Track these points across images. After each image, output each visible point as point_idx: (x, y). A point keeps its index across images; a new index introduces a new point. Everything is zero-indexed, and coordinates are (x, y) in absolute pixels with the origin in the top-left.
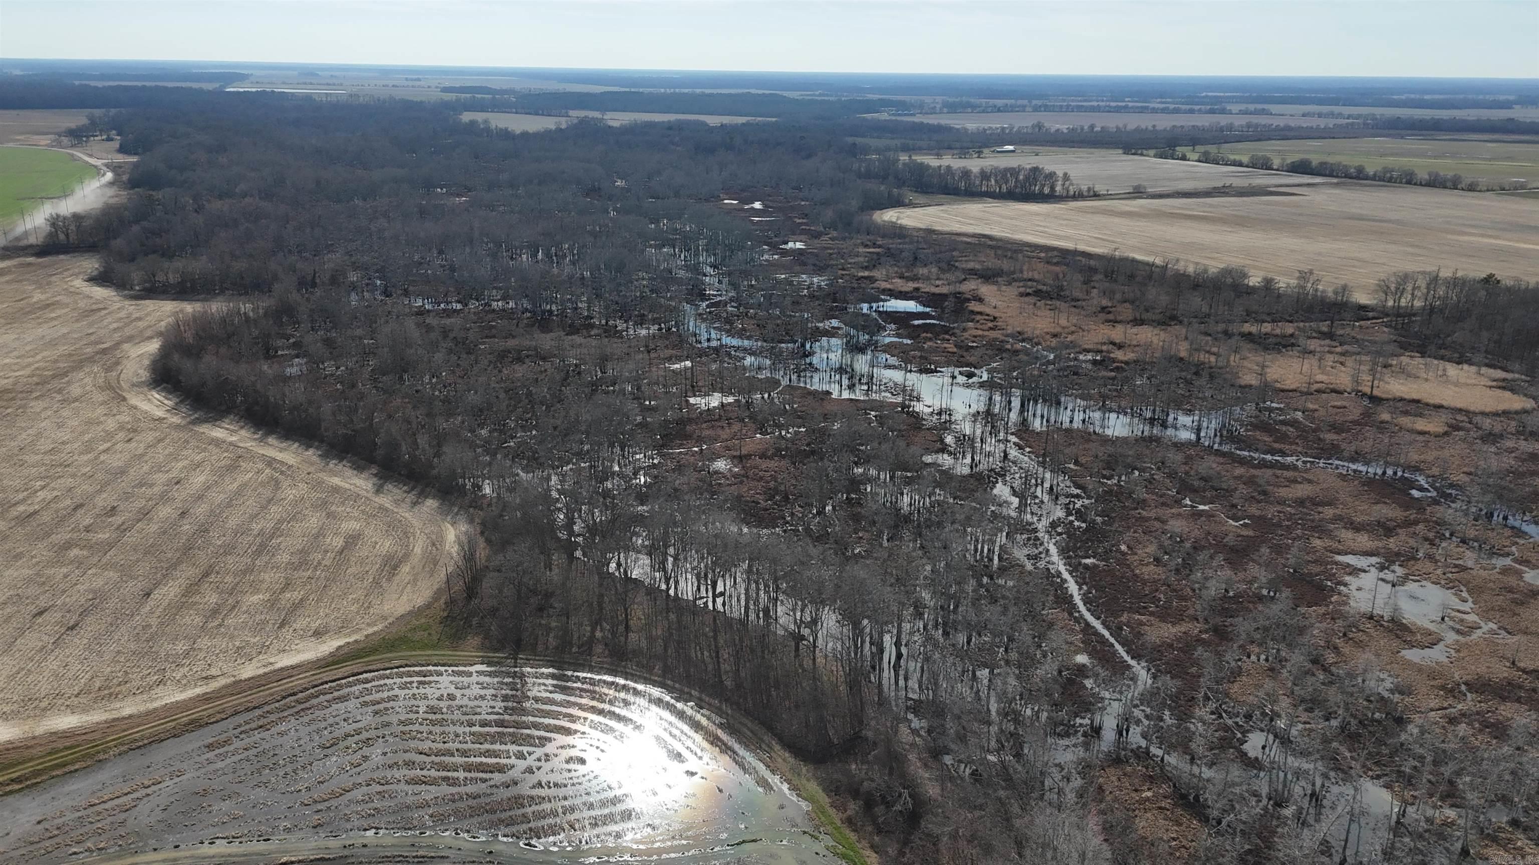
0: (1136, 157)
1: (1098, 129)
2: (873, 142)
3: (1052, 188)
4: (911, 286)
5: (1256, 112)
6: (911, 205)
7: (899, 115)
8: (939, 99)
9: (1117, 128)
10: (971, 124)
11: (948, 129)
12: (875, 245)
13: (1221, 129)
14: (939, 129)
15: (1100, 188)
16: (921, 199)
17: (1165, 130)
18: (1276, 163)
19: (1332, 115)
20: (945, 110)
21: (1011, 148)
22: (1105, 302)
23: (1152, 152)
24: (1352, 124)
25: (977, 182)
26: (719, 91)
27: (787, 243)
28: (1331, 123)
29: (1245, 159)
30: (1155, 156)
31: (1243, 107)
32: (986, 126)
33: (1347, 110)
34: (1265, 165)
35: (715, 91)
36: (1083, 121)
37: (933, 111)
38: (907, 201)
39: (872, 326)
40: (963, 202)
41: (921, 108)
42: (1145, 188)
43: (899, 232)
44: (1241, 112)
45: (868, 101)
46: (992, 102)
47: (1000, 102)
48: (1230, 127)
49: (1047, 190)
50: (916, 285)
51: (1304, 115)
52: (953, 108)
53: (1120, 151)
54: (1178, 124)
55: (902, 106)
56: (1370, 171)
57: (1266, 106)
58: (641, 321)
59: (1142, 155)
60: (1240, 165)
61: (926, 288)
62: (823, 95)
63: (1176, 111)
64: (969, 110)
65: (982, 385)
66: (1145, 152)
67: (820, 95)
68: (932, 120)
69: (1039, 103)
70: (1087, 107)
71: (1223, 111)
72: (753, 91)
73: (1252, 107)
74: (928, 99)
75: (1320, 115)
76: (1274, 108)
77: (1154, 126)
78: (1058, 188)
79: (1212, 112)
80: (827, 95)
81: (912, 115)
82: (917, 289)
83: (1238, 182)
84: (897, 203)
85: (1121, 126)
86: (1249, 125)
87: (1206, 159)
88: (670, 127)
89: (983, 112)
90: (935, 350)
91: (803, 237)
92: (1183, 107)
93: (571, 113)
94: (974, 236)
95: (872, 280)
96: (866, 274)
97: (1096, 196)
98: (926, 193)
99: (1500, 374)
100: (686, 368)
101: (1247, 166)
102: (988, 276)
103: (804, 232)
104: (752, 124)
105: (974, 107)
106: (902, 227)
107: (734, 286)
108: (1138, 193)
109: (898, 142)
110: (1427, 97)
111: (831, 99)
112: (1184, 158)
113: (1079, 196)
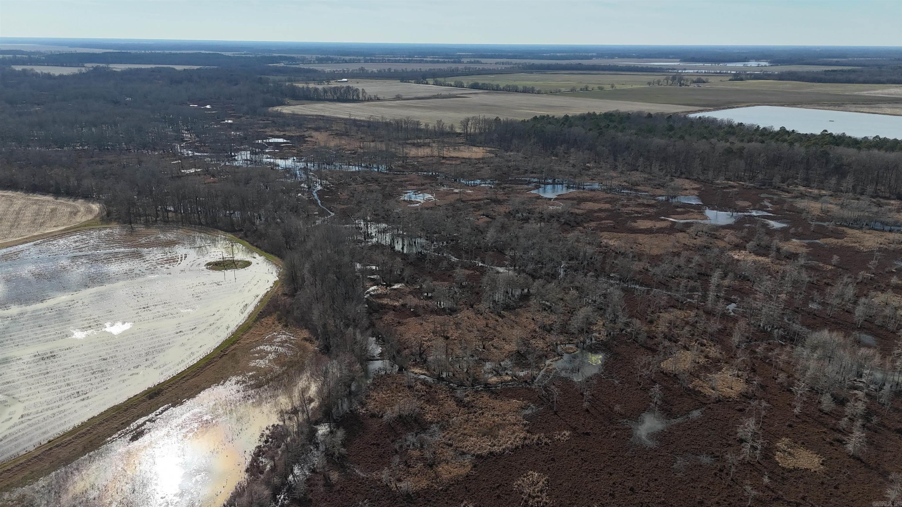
0: (406, 83)
1: (392, 71)
2: (271, 78)
3: (358, 96)
4: (282, 133)
5: (475, 62)
6: (289, 105)
7: (290, 64)
8: (314, 56)
9: (402, 70)
10: (328, 68)
11: (315, 71)
12: (268, 120)
13: (453, 71)
14: (309, 71)
15: (381, 96)
16: (294, 102)
17: (426, 71)
18: (465, 85)
19: (508, 63)
20: (316, 62)
21: (346, 80)
22: (362, 136)
23: (413, 81)
24: (513, 67)
25: (322, 94)
26: (181, 52)
27: (224, 121)
28: (503, 67)
29: (453, 83)
30: (415, 83)
31: (469, 60)
32: (335, 70)
33: (514, 61)
34: (460, 85)
35: (178, 52)
36: (385, 67)
37: (310, 62)
38: (286, 103)
39: (263, 147)
40: (317, 103)
41: (303, 61)
42: (402, 96)
43: (280, 115)
44: (468, 62)
45: (275, 57)
46: (343, 57)
47: (347, 58)
48: (457, 70)
49: (355, 97)
50: (284, 133)
51: (496, 64)
52: (321, 61)
53: (399, 81)
54: (432, 68)
55: (292, 59)
56: (501, 87)
57: (479, 59)
58: (155, 149)
59: (409, 82)
60: (451, 86)
61: (287, 134)
62: (247, 54)
63: (438, 62)
64: (330, 62)
65: (304, 161)
66: (410, 81)
67: (245, 54)
68: (306, 67)
69: (368, 58)
70: (392, 60)
71: (460, 62)
72: (203, 52)
73: (473, 60)
74: (308, 56)
75: (503, 63)
76: (483, 60)
77: (420, 69)
78: (361, 96)
79: (454, 62)
80: (249, 54)
81: (297, 64)
82: (285, 135)
83: (444, 93)
84: (282, 104)
85: (404, 69)
86: (466, 69)
87: (436, 84)
88: (153, 70)
89: (338, 63)
90: (288, 153)
91: (232, 118)
92: (441, 60)
93: (86, 65)
94: (316, 116)
95: (266, 132)
96: (262, 130)
97: (378, 100)
98: (297, 100)
99: (489, 149)
100: (179, 163)
101: (454, 86)
102: (317, 129)
103: (232, 116)
104: (203, 69)
105: (332, 60)
106: (283, 114)
107: (197, 136)
108: (398, 98)
109: (286, 78)
110: (558, 54)
111: (251, 56)
112: (427, 83)
113: (370, 100)
